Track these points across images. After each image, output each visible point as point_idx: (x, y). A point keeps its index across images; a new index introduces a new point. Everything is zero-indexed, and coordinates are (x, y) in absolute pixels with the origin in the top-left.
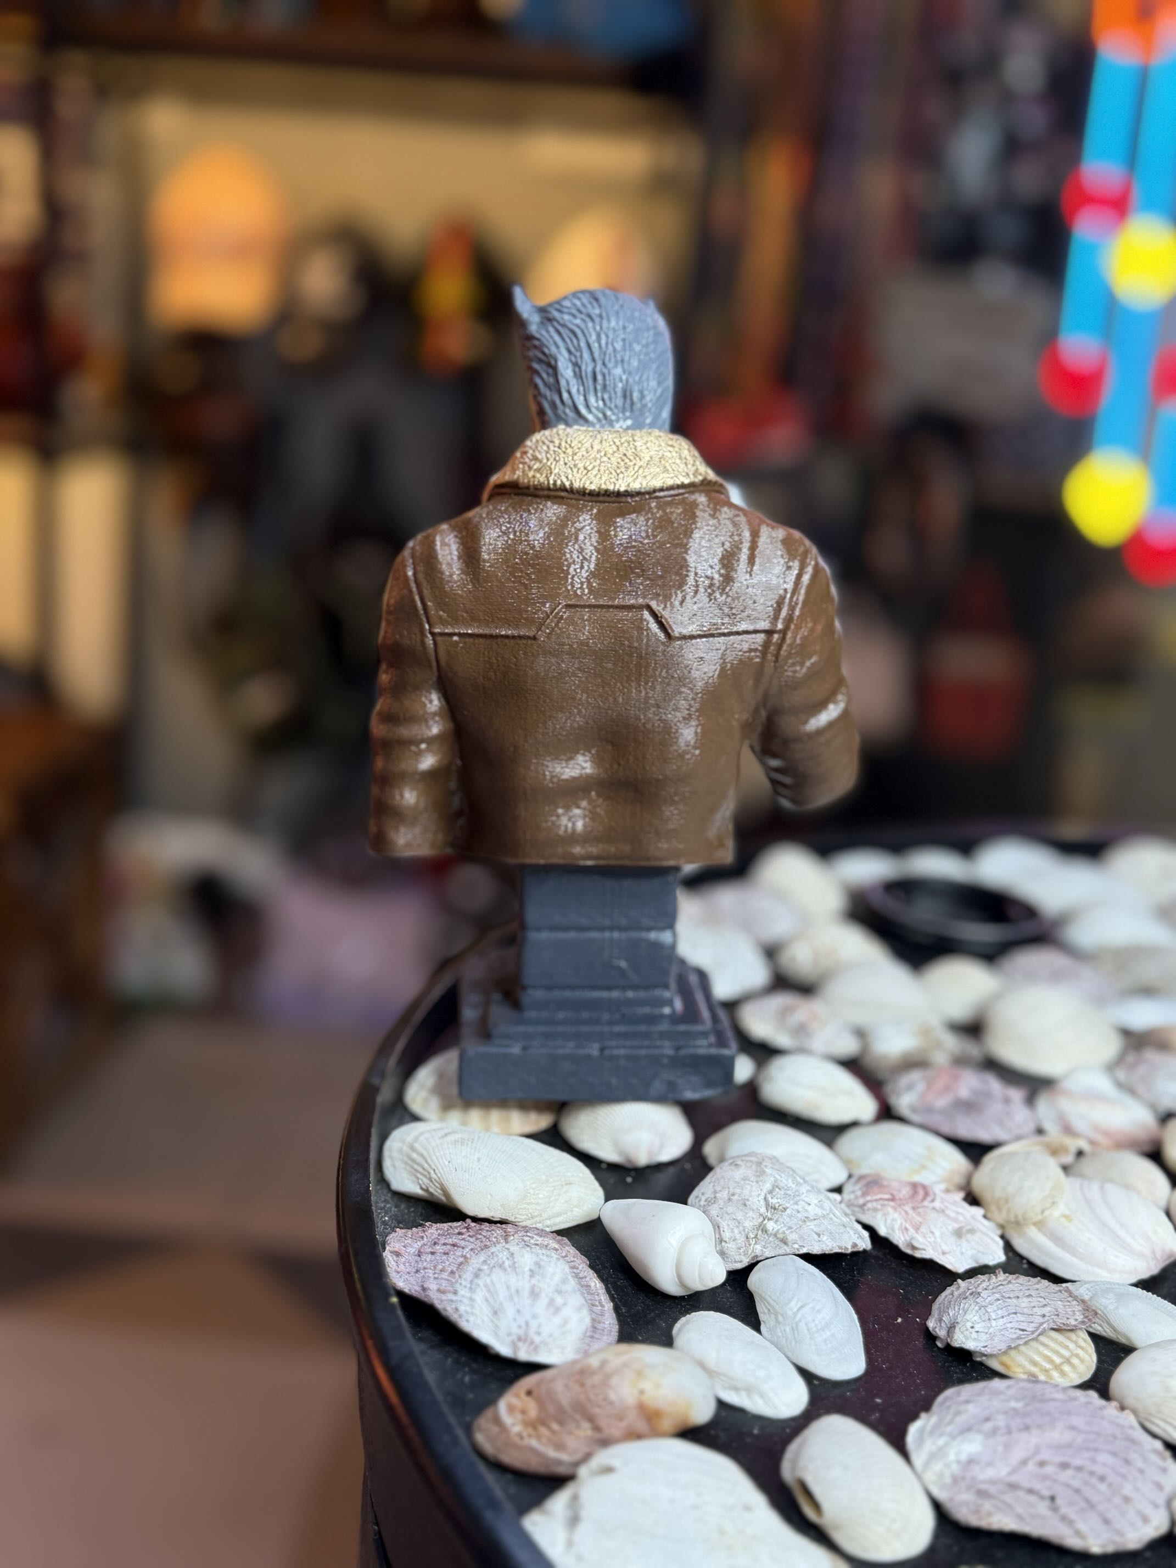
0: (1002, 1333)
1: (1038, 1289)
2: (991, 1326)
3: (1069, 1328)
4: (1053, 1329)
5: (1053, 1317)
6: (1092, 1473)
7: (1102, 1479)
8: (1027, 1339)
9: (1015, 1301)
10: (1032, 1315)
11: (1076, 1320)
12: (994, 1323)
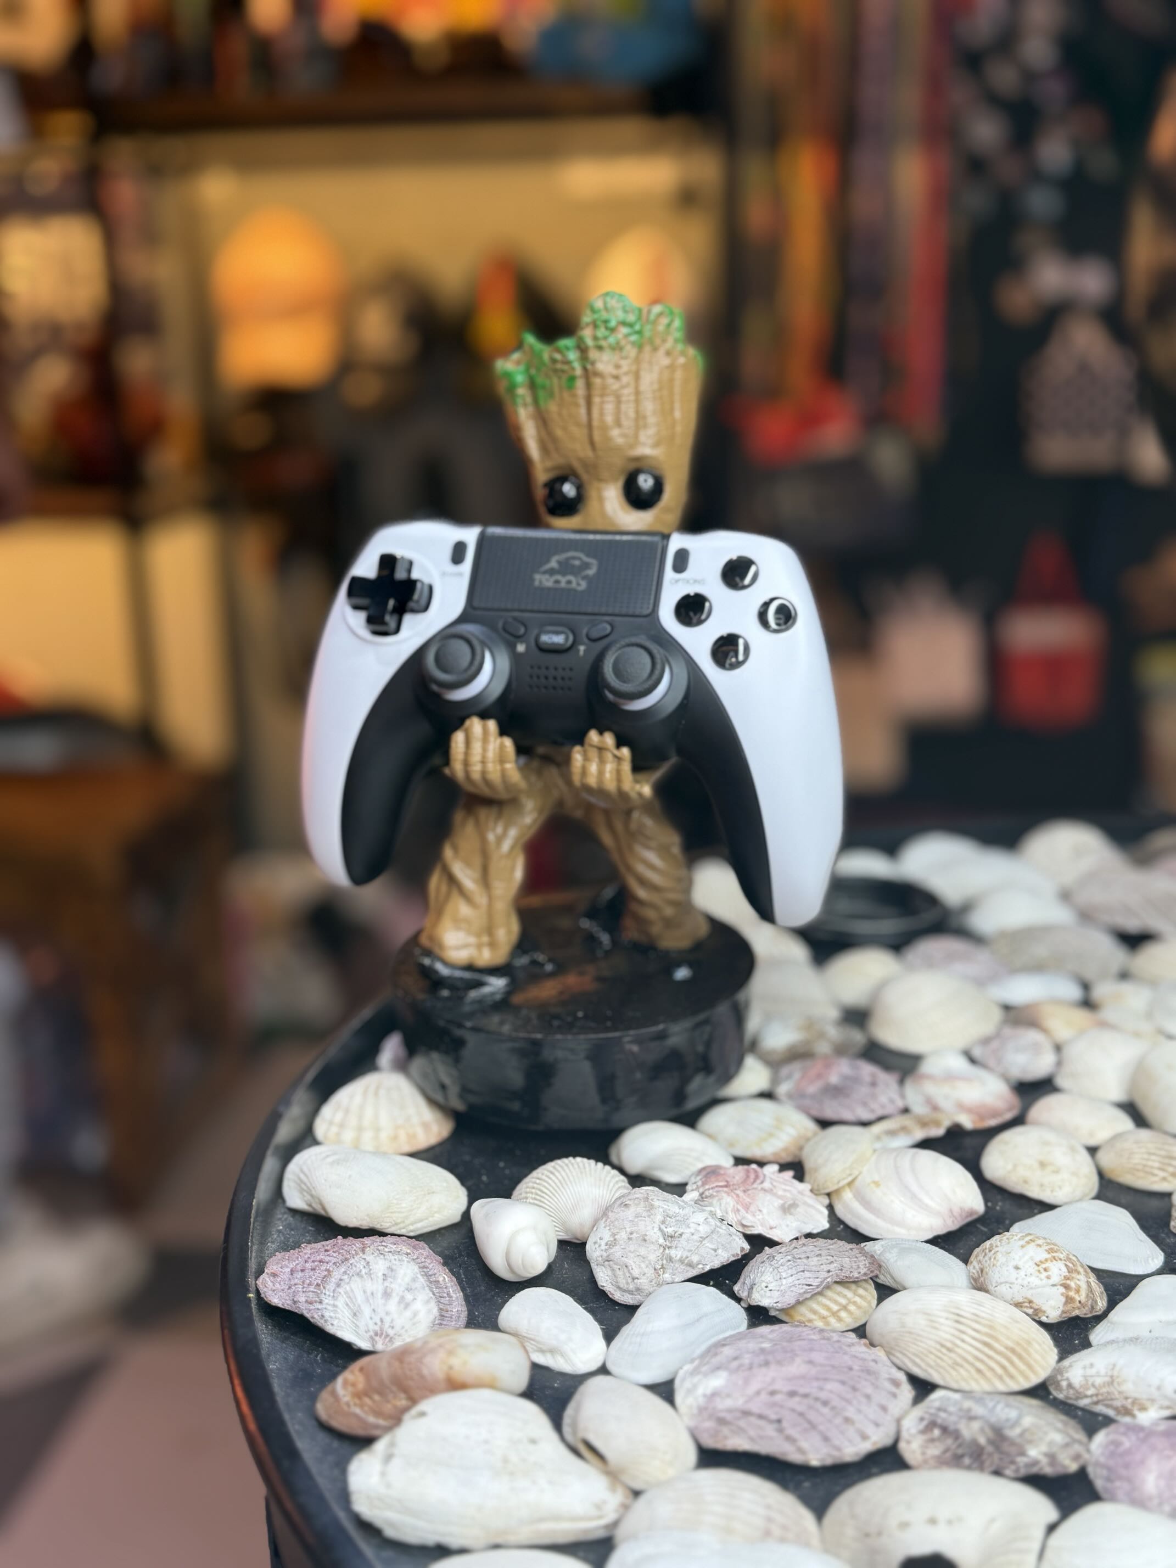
0: (791, 1289)
1: (829, 1249)
2: (782, 1284)
3: (851, 1280)
4: (836, 1282)
5: (836, 1272)
6: (817, 1399)
7: (825, 1403)
8: (813, 1293)
9: (805, 1260)
10: (818, 1271)
11: (859, 1273)
12: (784, 1282)
